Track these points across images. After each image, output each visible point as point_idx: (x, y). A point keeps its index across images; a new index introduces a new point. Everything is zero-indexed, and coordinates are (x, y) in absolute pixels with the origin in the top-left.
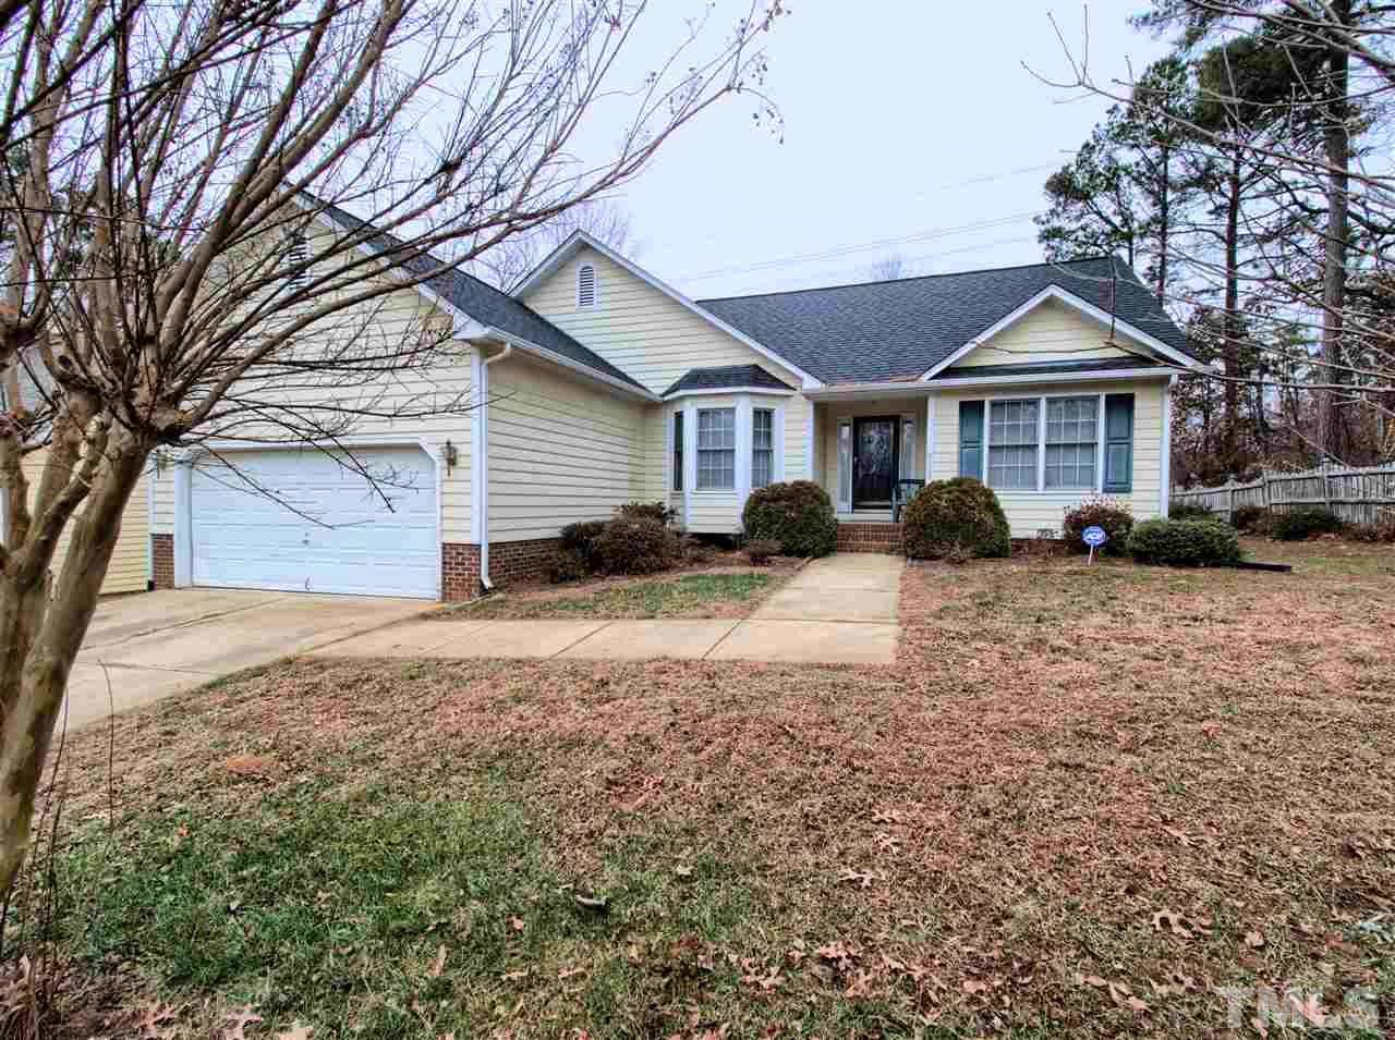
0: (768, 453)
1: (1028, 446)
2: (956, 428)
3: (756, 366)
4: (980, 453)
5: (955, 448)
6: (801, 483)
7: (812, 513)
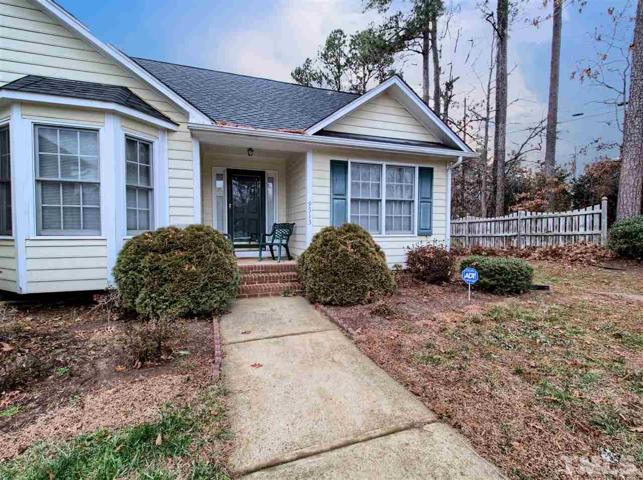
0: (147, 191)
1: (372, 201)
2: (328, 183)
3: (126, 89)
4: (346, 203)
5: (327, 199)
6: (192, 227)
7: (218, 264)
